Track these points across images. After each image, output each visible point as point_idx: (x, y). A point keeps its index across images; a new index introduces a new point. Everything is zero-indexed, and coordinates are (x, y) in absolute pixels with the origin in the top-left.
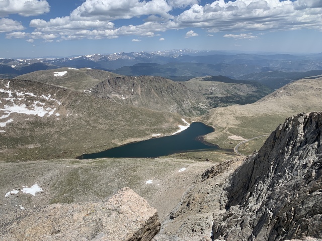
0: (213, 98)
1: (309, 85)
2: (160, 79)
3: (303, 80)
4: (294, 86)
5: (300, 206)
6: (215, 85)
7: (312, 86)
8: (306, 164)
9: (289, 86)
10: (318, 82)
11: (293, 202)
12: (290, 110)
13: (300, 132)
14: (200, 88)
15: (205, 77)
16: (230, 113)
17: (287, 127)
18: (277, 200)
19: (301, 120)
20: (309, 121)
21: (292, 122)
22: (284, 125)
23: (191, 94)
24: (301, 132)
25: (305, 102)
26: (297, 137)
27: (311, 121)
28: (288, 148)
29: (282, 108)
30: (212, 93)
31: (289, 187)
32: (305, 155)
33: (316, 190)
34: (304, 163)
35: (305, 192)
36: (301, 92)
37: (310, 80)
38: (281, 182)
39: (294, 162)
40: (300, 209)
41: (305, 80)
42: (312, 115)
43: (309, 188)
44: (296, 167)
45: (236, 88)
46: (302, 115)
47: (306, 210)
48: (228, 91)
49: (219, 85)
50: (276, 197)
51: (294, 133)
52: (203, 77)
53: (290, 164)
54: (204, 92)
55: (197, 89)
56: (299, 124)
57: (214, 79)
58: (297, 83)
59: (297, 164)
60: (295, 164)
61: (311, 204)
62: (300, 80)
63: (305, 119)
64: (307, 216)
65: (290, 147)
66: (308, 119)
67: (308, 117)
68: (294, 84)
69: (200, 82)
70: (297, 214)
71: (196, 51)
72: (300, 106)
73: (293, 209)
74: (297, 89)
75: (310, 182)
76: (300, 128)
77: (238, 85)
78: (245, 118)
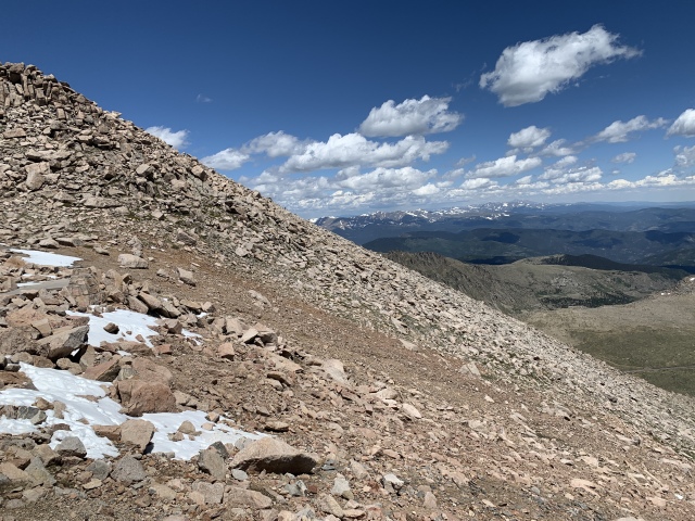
0: (560, 300)
2: (432, 259)
6: (570, 273)
14: (530, 279)
15: (547, 257)
16: (560, 322)
23: (502, 290)
29: (689, 316)
30: (558, 291)
45: (620, 281)
48: (599, 287)
49: (578, 273)
52: (542, 258)
54: (540, 288)
55: (523, 281)
57: (570, 261)
69: (535, 267)
71: (540, 205)
77: (626, 274)
78: (592, 333)
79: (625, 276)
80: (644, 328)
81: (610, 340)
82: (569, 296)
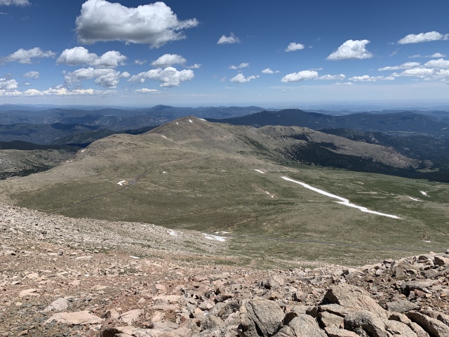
1: (119, 141)
4: (99, 143)
6: (4, 154)
7: (122, 141)
10: (131, 137)
12: (94, 173)
16: (2, 190)
25: (113, 161)
29: (83, 172)
36: (108, 150)
37: (122, 135)
41: (116, 135)
45: (41, 156)
48: (27, 162)
72: (107, 166)
74: (103, 147)
77: (44, 152)
78: (26, 193)
79: (44, 153)
80: (59, 184)
81: (39, 195)
82: (6, 171)
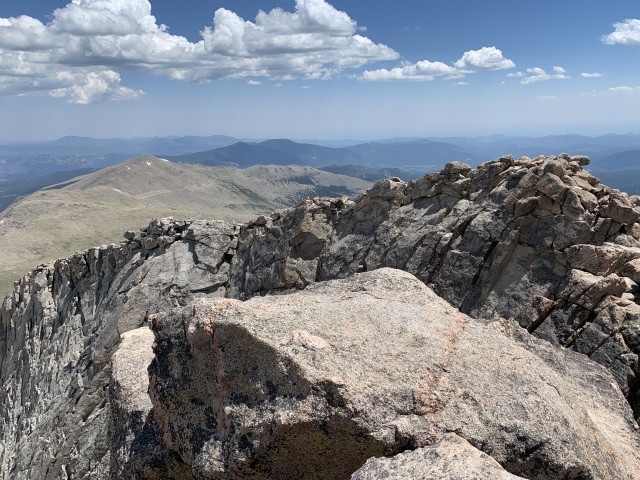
1: (55, 201)
3: (41, 192)
4: (25, 206)
5: (75, 454)
7: (61, 202)
8: (70, 363)
9: (15, 208)
10: (69, 194)
11: (60, 455)
12: (33, 256)
13: (47, 305)
17: (21, 299)
18: (28, 466)
19: (41, 280)
20: (57, 279)
21: (27, 287)
22: (13, 299)
24: (47, 303)
25: (57, 235)
26: (42, 315)
27: (60, 277)
28: (31, 344)
31: (46, 428)
32: (65, 348)
33: (93, 409)
34: (66, 364)
35: (77, 423)
37: (54, 192)
38: (34, 419)
39: (49, 368)
40: (75, 460)
41: (44, 192)
42: (58, 265)
43: (80, 411)
44: (54, 376)
46: (41, 270)
47: (85, 455)
50: (26, 461)
51: (36, 310)
53: (43, 375)
56: (39, 288)
58: (30, 201)
59: (55, 370)
60: (50, 373)
61: (91, 440)
62: (34, 195)
63: (48, 276)
64: (92, 466)
65: (36, 341)
66: (54, 274)
67: (52, 272)
68: (25, 203)
70: (74, 473)
72: (50, 243)
73: (63, 467)
74: (34, 212)
75: (78, 399)
76: (43, 297)
